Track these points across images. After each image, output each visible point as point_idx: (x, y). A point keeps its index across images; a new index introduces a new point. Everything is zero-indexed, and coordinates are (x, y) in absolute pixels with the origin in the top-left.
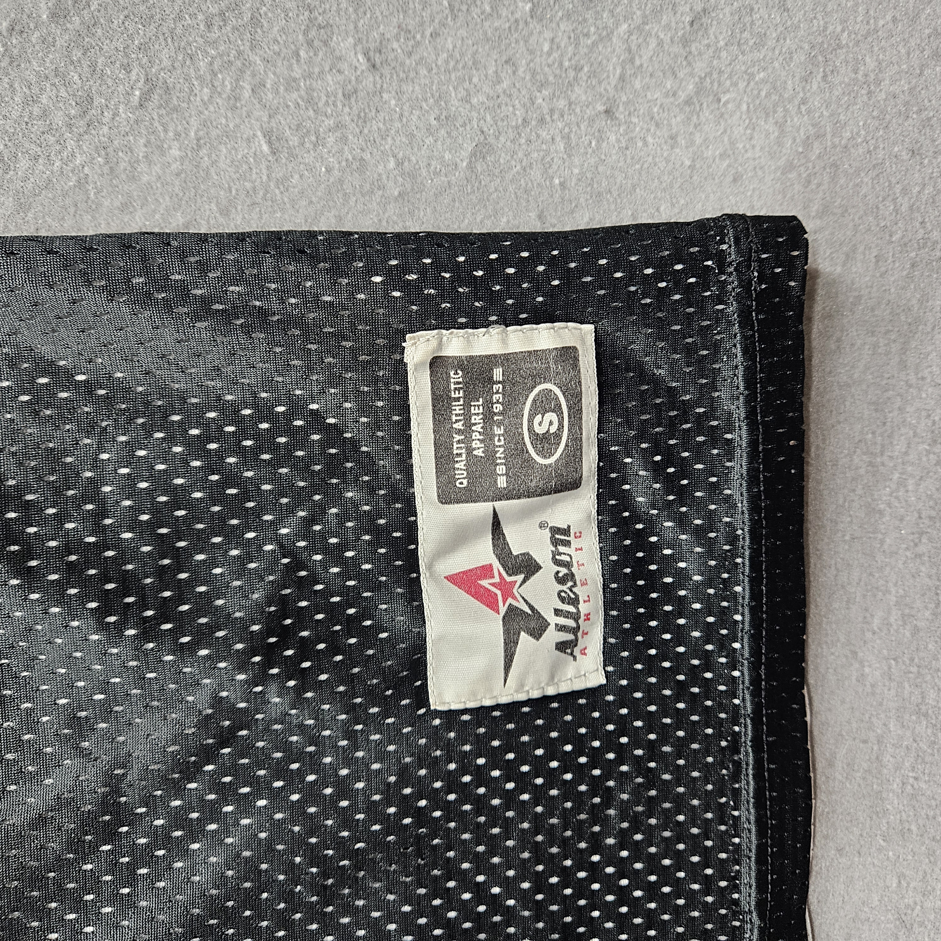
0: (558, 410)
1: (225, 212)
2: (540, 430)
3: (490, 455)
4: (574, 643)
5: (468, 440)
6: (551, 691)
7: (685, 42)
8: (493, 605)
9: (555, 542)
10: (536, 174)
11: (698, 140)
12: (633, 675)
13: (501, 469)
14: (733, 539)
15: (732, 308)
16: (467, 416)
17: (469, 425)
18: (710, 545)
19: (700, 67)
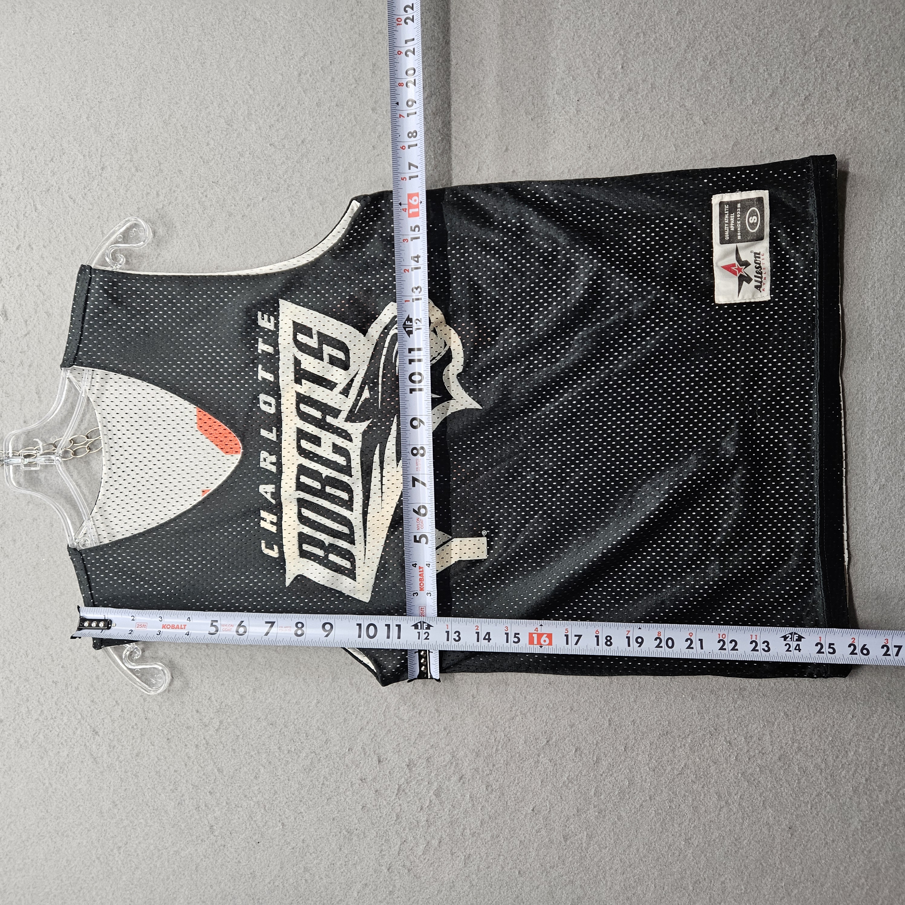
0: (757, 216)
1: (662, 167)
2: (751, 222)
3: (736, 230)
4: (760, 287)
5: (729, 226)
6: (752, 301)
7: (803, 105)
8: (735, 273)
9: (756, 257)
10: (753, 149)
11: (806, 134)
12: (780, 298)
13: (739, 234)
14: (813, 255)
15: (812, 183)
16: (729, 218)
17: (730, 221)
18: (806, 257)
19: (808, 112)
